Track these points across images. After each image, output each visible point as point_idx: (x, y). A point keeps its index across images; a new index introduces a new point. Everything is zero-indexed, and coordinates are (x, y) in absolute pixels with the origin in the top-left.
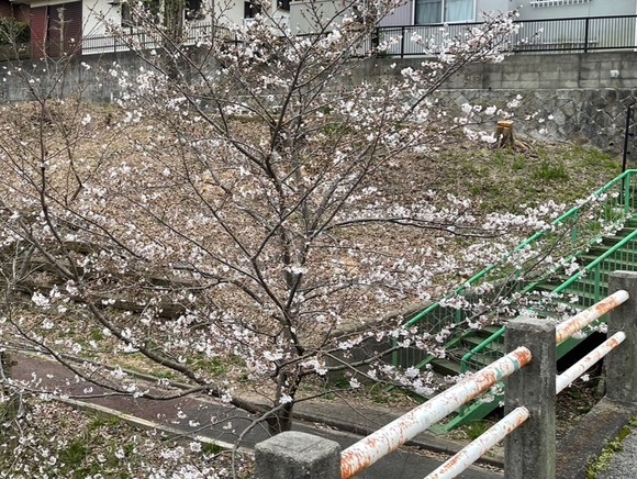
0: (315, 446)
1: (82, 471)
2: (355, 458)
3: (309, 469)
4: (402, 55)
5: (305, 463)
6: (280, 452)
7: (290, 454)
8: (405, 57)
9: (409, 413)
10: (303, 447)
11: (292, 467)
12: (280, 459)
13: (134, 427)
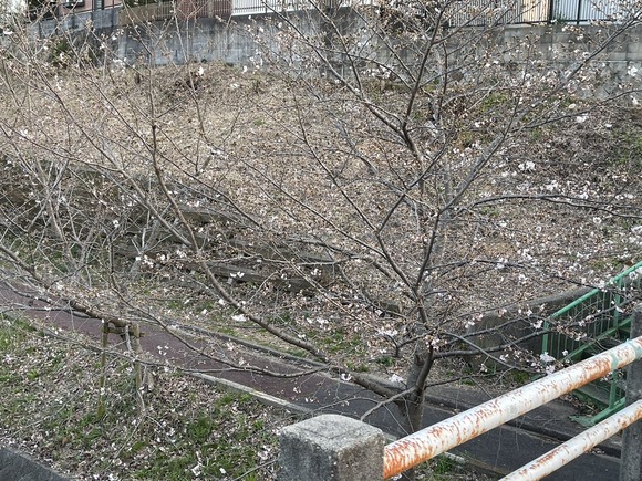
0: (352, 433)
1: (209, 446)
2: (412, 449)
3: (337, 460)
4: (578, 21)
5: (333, 452)
6: (308, 437)
7: (317, 441)
8: (581, 23)
9: (493, 401)
10: (336, 433)
11: (318, 456)
12: (306, 445)
13: (265, 404)
